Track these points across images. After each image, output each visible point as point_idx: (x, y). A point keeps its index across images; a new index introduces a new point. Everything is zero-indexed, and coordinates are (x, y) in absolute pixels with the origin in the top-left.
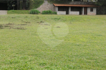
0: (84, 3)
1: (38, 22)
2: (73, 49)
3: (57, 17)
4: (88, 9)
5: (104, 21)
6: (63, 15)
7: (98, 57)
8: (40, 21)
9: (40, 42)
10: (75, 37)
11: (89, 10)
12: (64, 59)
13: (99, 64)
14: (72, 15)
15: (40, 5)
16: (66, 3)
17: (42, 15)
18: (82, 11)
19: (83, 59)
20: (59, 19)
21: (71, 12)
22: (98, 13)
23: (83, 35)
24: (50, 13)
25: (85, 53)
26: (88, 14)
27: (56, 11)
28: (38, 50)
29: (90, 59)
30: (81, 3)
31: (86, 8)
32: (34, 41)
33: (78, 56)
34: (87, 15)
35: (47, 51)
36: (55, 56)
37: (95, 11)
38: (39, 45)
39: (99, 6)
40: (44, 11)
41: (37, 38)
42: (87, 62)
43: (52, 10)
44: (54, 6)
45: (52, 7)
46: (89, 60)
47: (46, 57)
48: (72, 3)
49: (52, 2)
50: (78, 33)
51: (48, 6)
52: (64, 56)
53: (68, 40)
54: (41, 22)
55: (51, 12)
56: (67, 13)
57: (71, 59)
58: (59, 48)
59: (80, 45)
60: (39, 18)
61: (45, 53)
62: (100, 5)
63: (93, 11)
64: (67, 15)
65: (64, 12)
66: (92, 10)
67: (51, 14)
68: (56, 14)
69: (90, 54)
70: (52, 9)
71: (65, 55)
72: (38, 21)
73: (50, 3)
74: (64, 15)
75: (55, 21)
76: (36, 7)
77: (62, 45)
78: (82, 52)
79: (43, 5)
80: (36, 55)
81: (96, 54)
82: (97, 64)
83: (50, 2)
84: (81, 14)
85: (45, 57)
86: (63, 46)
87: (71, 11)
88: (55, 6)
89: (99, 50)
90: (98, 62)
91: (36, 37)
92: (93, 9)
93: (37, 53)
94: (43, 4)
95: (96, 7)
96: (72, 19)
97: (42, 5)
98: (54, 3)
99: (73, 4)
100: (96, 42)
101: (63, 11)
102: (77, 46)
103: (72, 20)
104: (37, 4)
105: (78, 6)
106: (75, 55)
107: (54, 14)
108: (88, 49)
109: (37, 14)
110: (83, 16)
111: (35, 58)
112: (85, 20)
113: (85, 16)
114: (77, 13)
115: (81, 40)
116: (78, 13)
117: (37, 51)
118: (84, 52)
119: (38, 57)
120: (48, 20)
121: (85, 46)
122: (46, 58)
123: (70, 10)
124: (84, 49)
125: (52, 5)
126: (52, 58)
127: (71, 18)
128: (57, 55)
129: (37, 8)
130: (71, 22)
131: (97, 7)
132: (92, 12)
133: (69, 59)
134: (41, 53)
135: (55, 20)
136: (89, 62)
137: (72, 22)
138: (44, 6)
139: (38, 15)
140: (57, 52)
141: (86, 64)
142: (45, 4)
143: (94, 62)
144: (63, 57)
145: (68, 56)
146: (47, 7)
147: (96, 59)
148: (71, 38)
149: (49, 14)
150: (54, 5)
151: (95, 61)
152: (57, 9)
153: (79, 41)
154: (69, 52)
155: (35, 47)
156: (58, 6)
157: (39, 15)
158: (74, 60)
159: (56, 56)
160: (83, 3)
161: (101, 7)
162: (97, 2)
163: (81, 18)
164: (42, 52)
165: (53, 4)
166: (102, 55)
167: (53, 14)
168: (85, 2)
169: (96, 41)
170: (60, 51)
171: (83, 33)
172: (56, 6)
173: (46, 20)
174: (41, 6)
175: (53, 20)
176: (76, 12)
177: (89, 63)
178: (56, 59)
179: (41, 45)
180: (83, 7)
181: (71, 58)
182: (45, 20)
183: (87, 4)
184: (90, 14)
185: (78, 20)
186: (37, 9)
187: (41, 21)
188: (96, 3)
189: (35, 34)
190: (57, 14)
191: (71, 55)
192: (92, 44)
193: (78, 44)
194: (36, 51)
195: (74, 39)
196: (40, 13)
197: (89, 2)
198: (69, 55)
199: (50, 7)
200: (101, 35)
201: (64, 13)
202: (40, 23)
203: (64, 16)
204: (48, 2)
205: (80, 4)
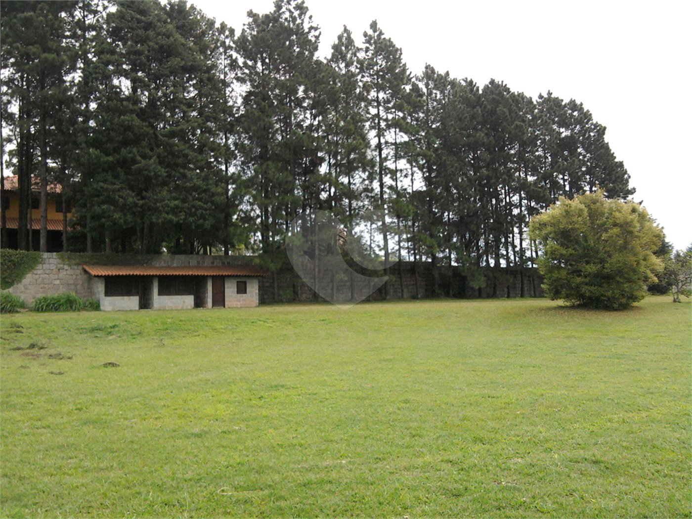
0: (213, 263)
1: (18, 349)
2: (178, 455)
3: (101, 322)
4: (226, 286)
5: (290, 327)
6: (126, 311)
7: (277, 477)
8: (29, 342)
9: (32, 438)
10: (185, 401)
11: (230, 290)
12: (145, 500)
13: (283, 504)
14: (162, 310)
15: (23, 274)
16: (140, 264)
17: (34, 314)
18: (205, 291)
19: (223, 491)
20: (112, 330)
21: (159, 300)
22: (264, 301)
23: (214, 392)
24: (71, 307)
25: (226, 463)
26: (226, 303)
27: (95, 294)
28: (24, 474)
29: (248, 488)
30: (198, 263)
31: (219, 282)
32: (6, 437)
33: (200, 479)
34: (224, 307)
35: (68, 475)
36: (105, 494)
37: (253, 289)
38: (28, 452)
39: (268, 270)
40: (45, 299)
41: (19, 421)
42: (237, 501)
43: (76, 292)
44: (85, 276)
45: (80, 282)
46: (246, 494)
47: (64, 501)
48: (162, 264)
49: (77, 261)
50: (194, 384)
51: (62, 274)
52: (143, 489)
53: (156, 418)
54: (32, 346)
55: (75, 300)
56: (145, 304)
57: (173, 499)
58: (118, 456)
59: (206, 433)
60: (21, 329)
61: (59, 484)
62: (273, 266)
63: (245, 292)
64: (143, 311)
65: (131, 297)
66: (242, 289)
67: (74, 311)
68: (96, 307)
69: (246, 467)
70: (78, 287)
71: (149, 483)
72: (17, 345)
73: (70, 265)
74: (131, 310)
75: (97, 341)
76: (8, 282)
77: (132, 442)
78: (216, 463)
79: (39, 272)
80: (18, 498)
81: (271, 464)
82: (278, 504)
83: (69, 258)
84: (199, 303)
85: (60, 501)
86: (135, 446)
87: (160, 294)
88: (90, 277)
89: (281, 446)
90: (282, 498)
91: (14, 414)
92: (245, 283)
93: (22, 488)
94: (40, 266)
95: (257, 276)
96: (165, 327)
97: (35, 272)
98: (85, 263)
99: (169, 267)
100: (266, 417)
101: (128, 293)
102: (193, 440)
103: (166, 331)
104: (9, 267)
105: (190, 273)
106: (190, 480)
107: (87, 310)
108: (240, 447)
109: (10, 312)
110: (209, 312)
111: (13, 512)
112: (218, 326)
113: (219, 312)
114: (184, 302)
115: (210, 410)
116: (190, 300)
117: (21, 478)
118: (222, 460)
119: (26, 506)
120: (62, 335)
121: (226, 436)
122: (67, 508)
123: (155, 291)
124: (223, 447)
125: (78, 271)
126: (93, 504)
127: (163, 323)
128: (113, 488)
129: (9, 287)
130: (162, 340)
131: (262, 277)
132: (244, 295)
133: (166, 498)
134: (41, 486)
135: (93, 335)
136: (246, 502)
137: (166, 341)
138: (43, 279)
139: (17, 315)
140: (112, 475)
141: (233, 512)
142: (45, 266)
143: (263, 500)
144: (138, 493)
145: (160, 488)
146: (58, 282)
147: (270, 486)
148: (168, 407)
149: (65, 311)
150: (86, 272)
151: (266, 492)
152: (100, 288)
153: (200, 418)
154: (162, 467)
155: (9, 465)
156: (105, 276)
157: (19, 318)
158: (184, 499)
159: (109, 494)
160: (207, 262)
161: (275, 276)
162: (260, 256)
163: (202, 323)
164: (46, 479)
165: (80, 267)
166: (291, 466)
167: (84, 308)
168: (215, 258)
169: (264, 412)
170: (123, 467)
171: (212, 383)
172: (98, 276)
173: (52, 335)
174: (28, 278)
175: (84, 336)
176: (179, 297)
177: (247, 506)
178: (108, 507)
179: (39, 451)
180: (207, 276)
181: (173, 493)
182: (50, 338)
183: (223, 263)
184: (234, 304)
185: (192, 328)
186: (11, 290)
187: (31, 341)
188: (257, 261)
189: (8, 403)
190: (102, 308)
191: (173, 480)
192: (251, 423)
193: (196, 430)
194: (15, 481)
195: (180, 412)
196: (23, 306)
197: (232, 256)
198: (165, 480)
199: (71, 282)
200: (282, 386)
201: (133, 302)
202: (27, 351)
203: (130, 315)
204: (59, 261)
205: (198, 267)
